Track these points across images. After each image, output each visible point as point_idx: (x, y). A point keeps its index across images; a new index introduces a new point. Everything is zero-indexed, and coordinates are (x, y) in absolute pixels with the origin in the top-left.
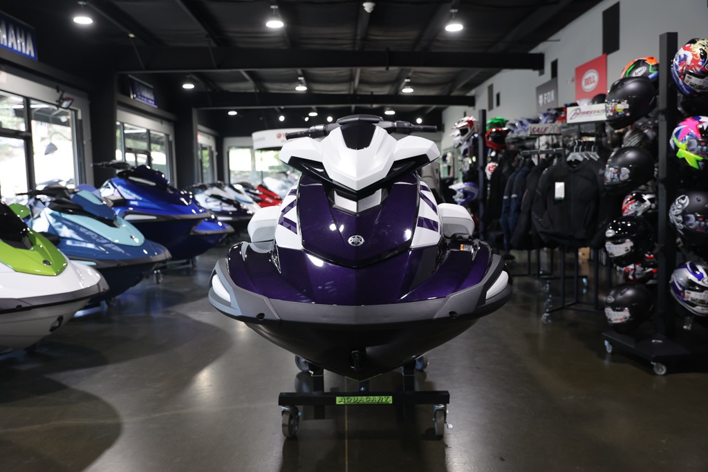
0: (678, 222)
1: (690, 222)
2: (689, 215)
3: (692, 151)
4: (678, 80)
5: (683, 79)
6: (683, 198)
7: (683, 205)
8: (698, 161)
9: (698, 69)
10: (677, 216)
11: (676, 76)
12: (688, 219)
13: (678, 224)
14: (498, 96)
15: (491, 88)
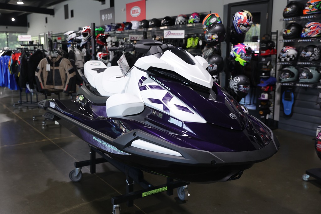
0: (235, 88)
1: (241, 88)
2: (240, 85)
3: (242, 58)
4: (236, 27)
5: (239, 27)
6: (237, 78)
7: (238, 81)
8: (244, 63)
9: (246, 24)
10: (235, 86)
11: (235, 25)
12: (240, 87)
13: (235, 89)
14: (72, 12)
15: (66, 7)
